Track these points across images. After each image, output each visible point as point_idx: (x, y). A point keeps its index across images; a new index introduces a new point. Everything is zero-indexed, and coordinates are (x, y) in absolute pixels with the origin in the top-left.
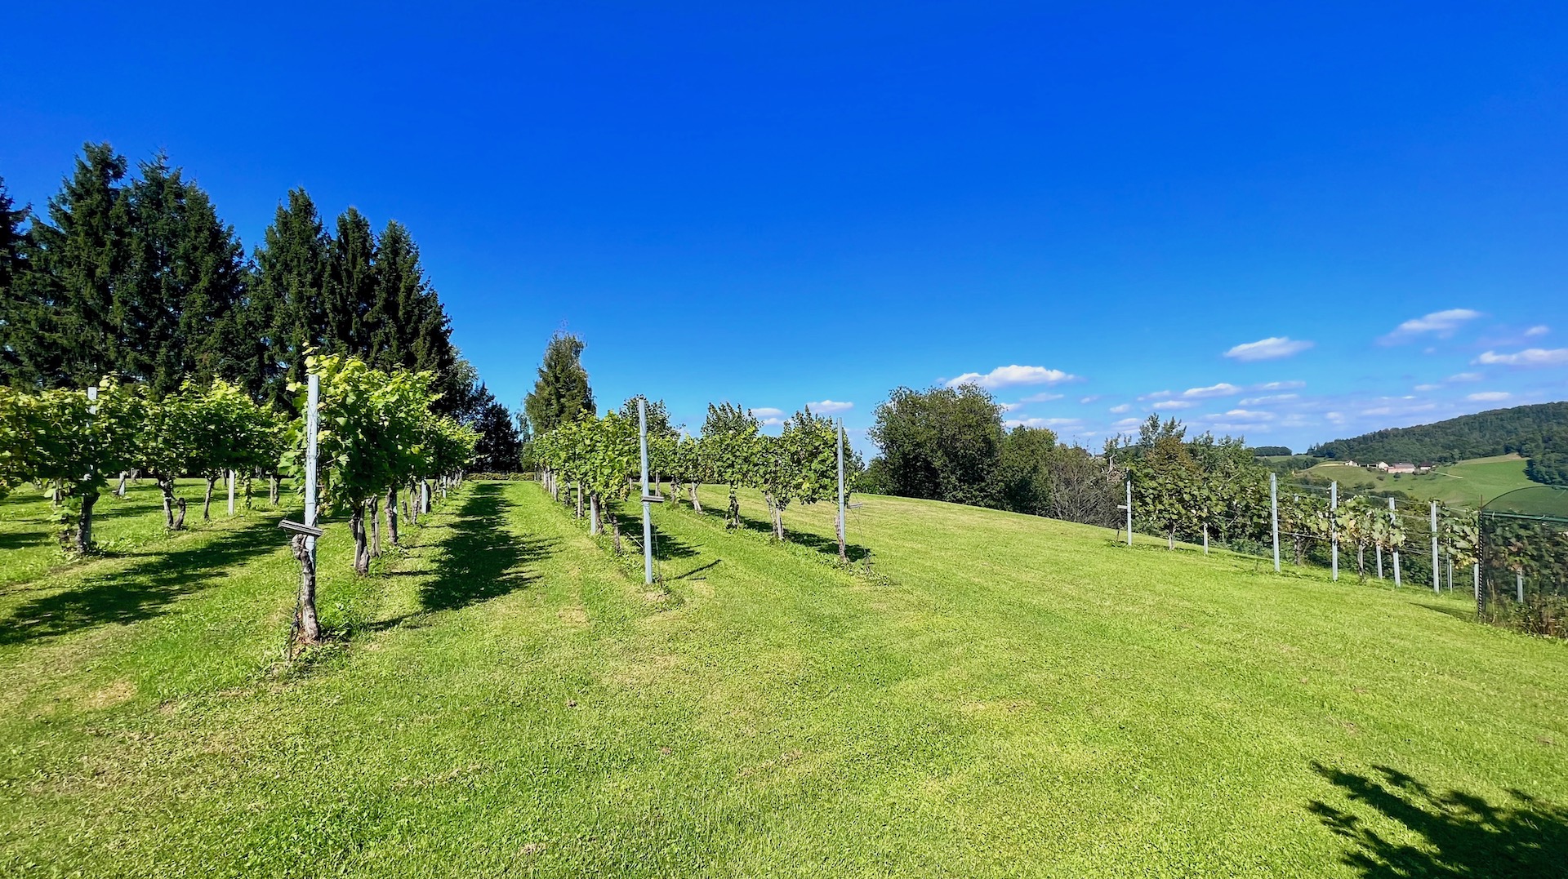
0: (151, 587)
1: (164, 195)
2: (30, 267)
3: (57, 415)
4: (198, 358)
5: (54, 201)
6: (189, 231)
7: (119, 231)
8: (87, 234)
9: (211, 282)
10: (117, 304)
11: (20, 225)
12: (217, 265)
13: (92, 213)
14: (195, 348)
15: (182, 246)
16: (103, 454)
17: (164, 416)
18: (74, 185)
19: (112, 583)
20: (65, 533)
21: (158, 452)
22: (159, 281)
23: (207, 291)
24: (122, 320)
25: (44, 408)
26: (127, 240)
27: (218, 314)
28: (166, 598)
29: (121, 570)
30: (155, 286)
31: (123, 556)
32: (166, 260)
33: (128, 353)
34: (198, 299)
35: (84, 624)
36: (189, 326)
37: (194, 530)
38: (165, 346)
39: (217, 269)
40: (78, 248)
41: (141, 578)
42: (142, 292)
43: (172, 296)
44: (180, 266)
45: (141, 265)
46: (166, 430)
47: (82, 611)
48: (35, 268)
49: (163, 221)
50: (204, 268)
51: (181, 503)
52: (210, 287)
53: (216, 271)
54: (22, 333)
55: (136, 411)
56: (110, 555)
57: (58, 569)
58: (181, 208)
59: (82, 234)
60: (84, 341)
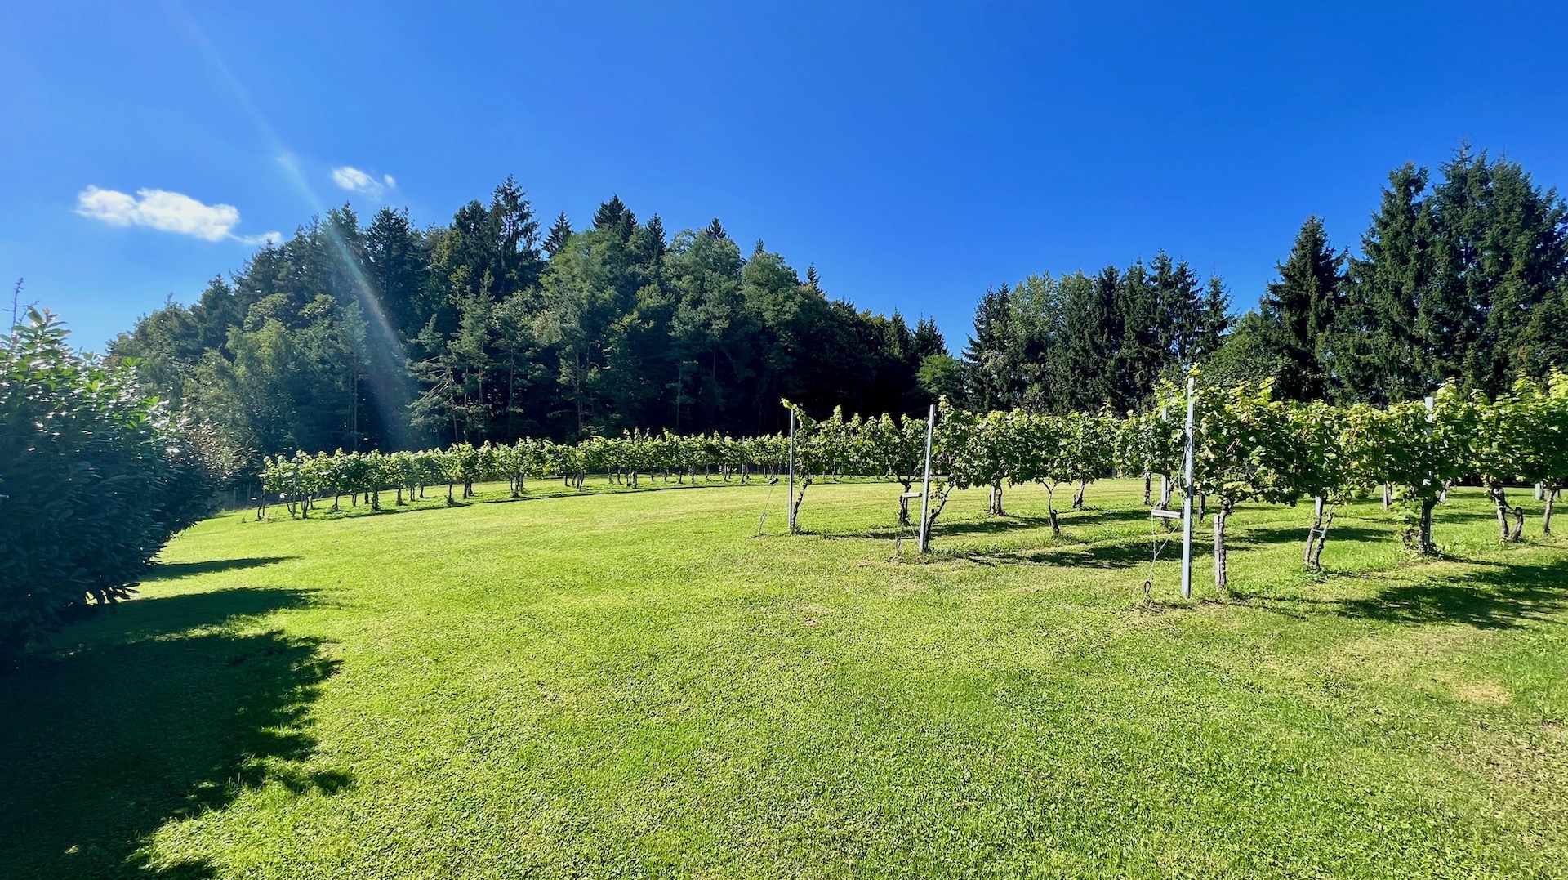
0: (1499, 597)
1: (1467, 187)
2: (1348, 302)
3: (1401, 426)
4: (1510, 354)
5: (1365, 237)
6: (1498, 214)
7: (1423, 244)
8: (1394, 256)
9: (1526, 264)
10: (1422, 315)
11: (1340, 268)
12: (1534, 241)
13: (1397, 234)
14: (1508, 343)
15: (1488, 236)
16: (1441, 461)
17: (1499, 420)
18: (1381, 216)
19: (1456, 585)
20: (1408, 532)
21: (1492, 458)
22: (1464, 279)
23: (1521, 275)
24: (1427, 331)
25: (1391, 420)
26: (1430, 249)
27: (1537, 298)
28: (1517, 611)
29: (1461, 574)
30: (1460, 287)
31: (1462, 561)
32: (1471, 255)
33: (1433, 362)
34: (1511, 288)
35: (1439, 618)
36: (1500, 321)
37: (1533, 544)
38: (1473, 348)
39: (1534, 244)
40: (1386, 272)
41: (1486, 587)
42: (1446, 297)
43: (1479, 292)
44: (1487, 258)
45: (1445, 270)
46: (1501, 435)
47: (1434, 605)
48: (1351, 302)
49: (1467, 216)
50: (1517, 250)
51: (1518, 513)
52: (1526, 270)
53: (1533, 250)
54: (1344, 360)
55: (1471, 416)
56: (1448, 558)
57: (1404, 565)
58: (1490, 193)
59: (1389, 258)
60: (1393, 357)
